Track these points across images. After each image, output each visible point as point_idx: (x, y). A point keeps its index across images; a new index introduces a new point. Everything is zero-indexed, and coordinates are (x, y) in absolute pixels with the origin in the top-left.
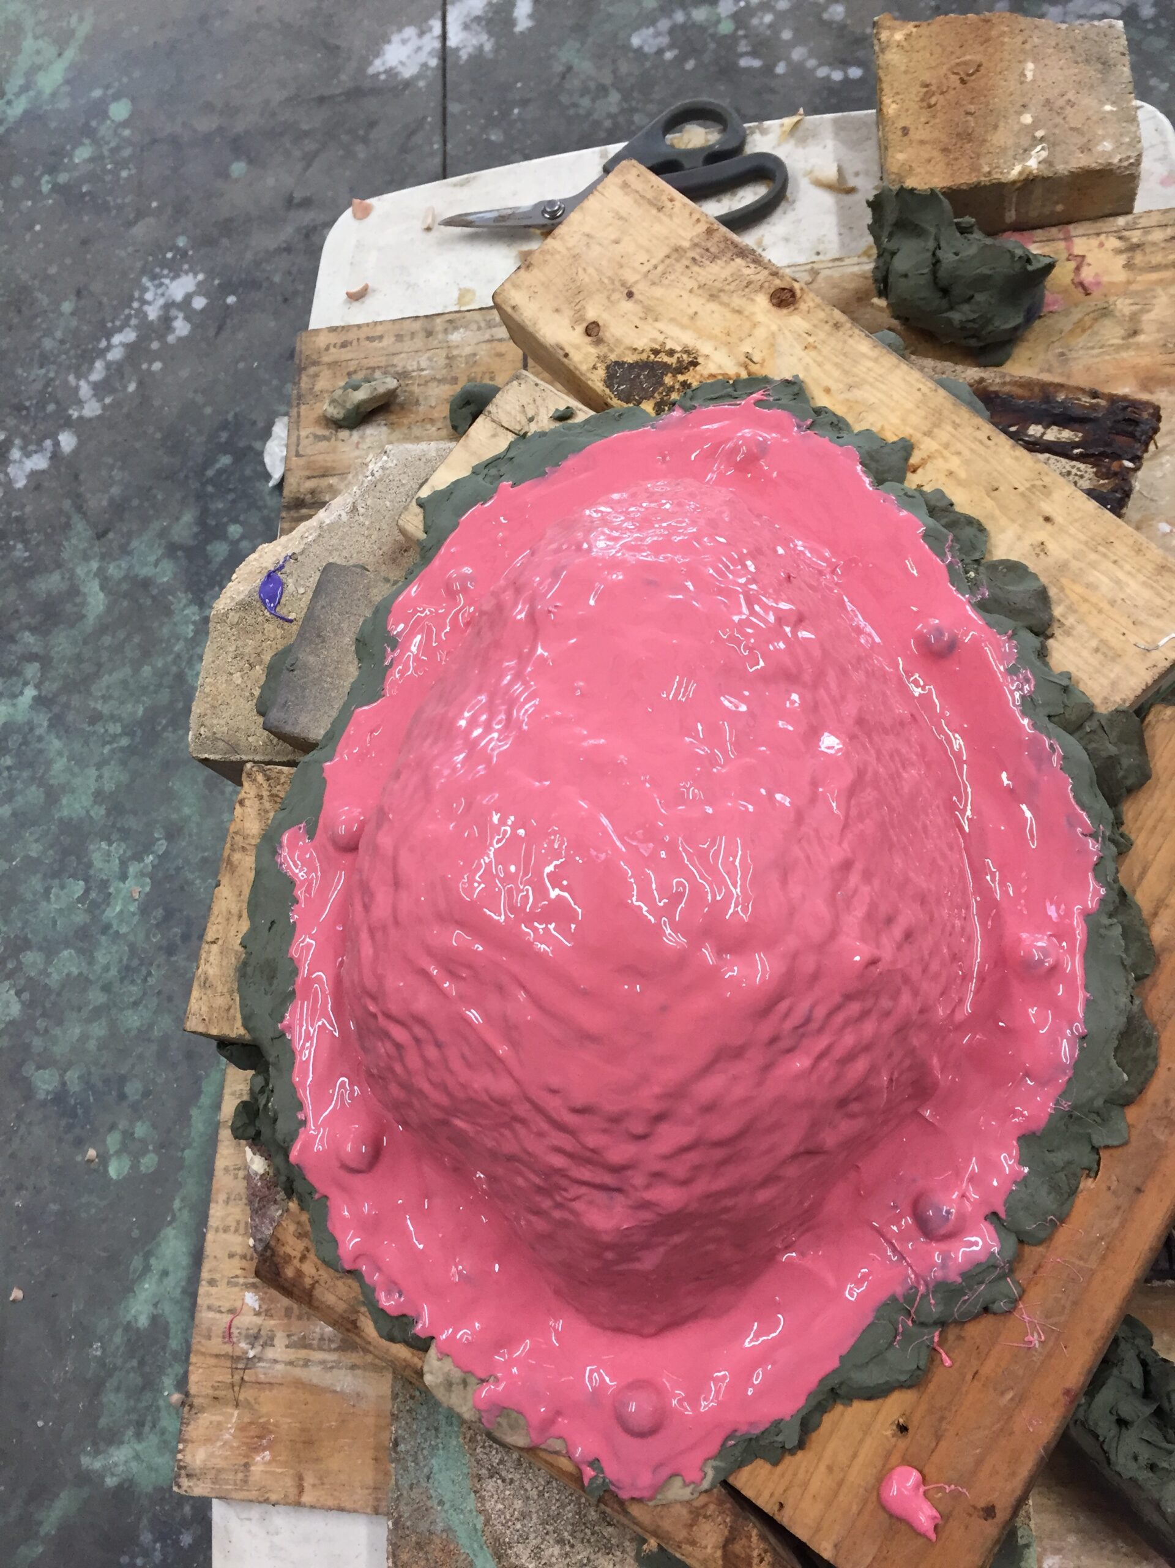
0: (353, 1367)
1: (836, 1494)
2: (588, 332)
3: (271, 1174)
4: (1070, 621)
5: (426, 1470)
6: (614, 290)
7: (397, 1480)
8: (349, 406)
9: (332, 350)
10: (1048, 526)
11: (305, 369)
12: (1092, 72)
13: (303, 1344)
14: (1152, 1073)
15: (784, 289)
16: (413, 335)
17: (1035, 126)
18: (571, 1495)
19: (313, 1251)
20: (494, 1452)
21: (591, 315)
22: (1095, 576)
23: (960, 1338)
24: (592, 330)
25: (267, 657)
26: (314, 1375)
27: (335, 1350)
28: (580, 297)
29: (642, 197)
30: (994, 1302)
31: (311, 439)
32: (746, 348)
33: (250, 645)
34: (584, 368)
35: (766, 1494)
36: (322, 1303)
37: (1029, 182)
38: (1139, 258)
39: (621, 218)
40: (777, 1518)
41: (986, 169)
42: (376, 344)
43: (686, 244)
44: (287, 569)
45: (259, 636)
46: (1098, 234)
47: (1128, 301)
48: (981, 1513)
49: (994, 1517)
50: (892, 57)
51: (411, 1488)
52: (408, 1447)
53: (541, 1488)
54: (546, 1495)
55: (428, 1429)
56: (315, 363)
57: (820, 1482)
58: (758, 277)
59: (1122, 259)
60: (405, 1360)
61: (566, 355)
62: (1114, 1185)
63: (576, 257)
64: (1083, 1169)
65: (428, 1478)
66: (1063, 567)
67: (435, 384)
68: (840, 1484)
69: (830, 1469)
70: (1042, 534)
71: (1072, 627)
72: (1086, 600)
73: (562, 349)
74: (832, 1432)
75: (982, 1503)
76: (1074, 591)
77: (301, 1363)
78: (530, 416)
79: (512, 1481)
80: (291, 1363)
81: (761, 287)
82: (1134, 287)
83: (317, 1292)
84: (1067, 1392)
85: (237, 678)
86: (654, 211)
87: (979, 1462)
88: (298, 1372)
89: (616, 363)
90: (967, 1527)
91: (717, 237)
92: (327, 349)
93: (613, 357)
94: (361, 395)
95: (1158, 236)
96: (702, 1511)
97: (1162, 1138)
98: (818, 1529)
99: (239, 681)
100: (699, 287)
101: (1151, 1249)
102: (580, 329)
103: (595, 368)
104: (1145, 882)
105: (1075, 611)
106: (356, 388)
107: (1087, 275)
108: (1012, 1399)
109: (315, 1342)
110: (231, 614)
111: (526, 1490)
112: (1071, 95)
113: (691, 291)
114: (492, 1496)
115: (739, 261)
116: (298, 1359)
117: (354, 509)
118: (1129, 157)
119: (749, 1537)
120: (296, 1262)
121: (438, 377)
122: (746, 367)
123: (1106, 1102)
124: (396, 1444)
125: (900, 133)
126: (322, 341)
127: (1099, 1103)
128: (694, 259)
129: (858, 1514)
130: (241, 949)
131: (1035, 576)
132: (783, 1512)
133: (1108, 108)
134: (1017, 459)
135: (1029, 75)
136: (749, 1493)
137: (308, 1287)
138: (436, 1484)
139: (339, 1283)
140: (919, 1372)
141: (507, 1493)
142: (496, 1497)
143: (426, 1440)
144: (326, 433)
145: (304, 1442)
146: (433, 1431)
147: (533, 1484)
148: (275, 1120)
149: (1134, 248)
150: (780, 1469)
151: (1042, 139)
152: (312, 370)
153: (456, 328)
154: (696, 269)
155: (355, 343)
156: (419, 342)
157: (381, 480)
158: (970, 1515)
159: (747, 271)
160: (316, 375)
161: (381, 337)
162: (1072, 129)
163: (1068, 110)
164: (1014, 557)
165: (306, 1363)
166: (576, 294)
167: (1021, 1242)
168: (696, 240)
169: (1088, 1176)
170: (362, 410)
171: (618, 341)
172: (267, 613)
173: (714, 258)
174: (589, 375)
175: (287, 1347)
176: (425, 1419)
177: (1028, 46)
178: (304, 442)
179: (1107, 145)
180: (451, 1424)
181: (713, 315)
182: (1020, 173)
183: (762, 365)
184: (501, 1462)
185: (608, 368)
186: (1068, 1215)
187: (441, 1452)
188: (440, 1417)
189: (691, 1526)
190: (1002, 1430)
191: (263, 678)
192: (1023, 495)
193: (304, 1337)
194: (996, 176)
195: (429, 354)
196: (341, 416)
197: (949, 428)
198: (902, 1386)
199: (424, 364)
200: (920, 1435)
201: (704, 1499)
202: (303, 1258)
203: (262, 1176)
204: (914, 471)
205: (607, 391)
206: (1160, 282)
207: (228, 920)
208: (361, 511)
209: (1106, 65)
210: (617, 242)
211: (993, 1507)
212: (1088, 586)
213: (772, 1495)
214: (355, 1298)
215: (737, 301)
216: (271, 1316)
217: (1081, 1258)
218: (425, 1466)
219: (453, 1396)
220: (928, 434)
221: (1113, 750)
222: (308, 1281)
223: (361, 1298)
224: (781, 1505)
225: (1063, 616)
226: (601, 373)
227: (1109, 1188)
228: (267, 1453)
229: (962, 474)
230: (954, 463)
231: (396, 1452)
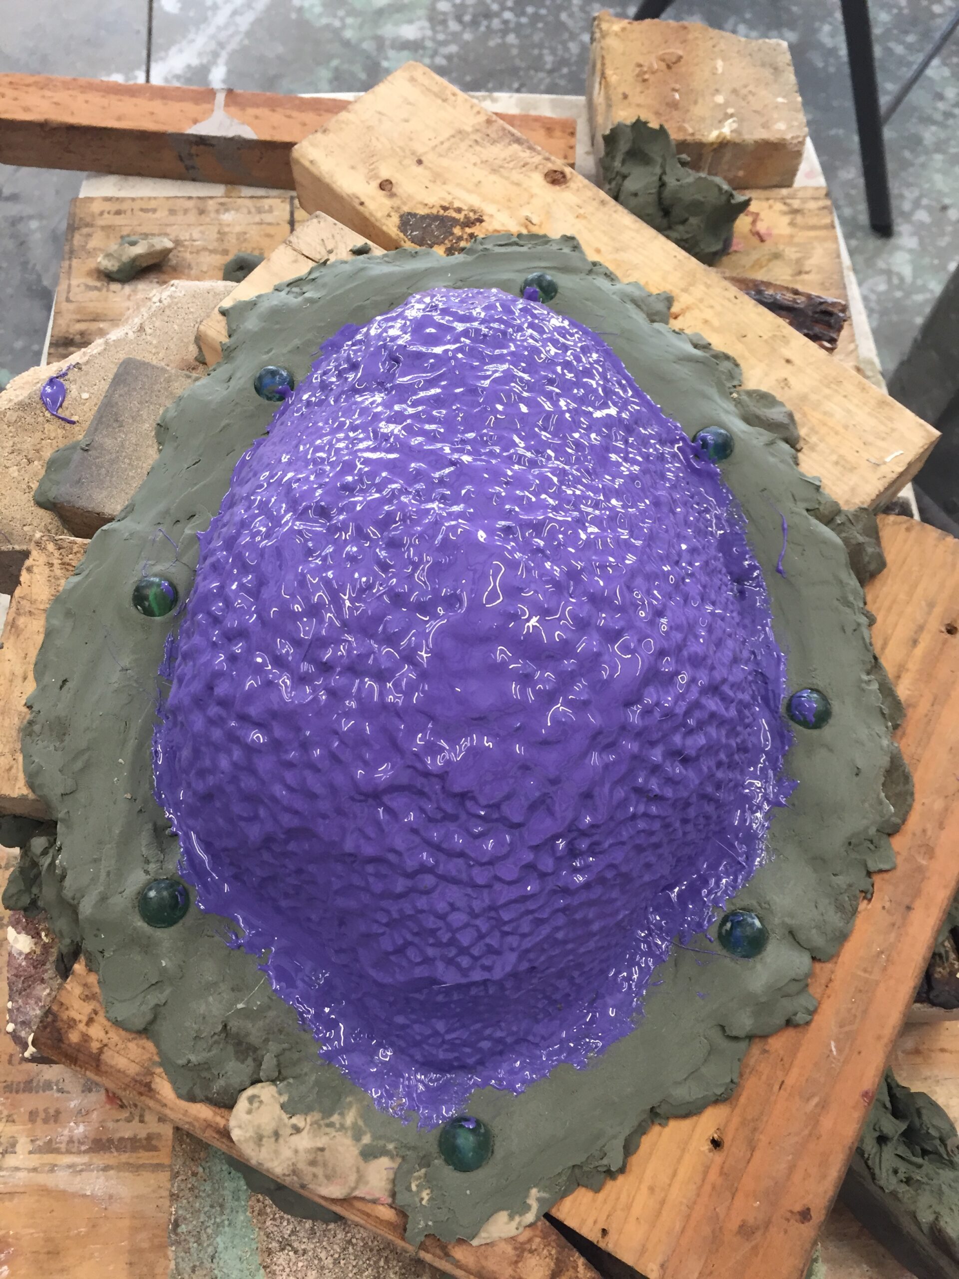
0: (106, 1168)
1: (659, 1213)
2: (382, 186)
3: (38, 952)
4: (814, 439)
5: (210, 1250)
6: (405, 157)
7: (177, 1264)
8: (125, 258)
9: (106, 215)
10: (789, 366)
11: (78, 228)
12: (767, 73)
13: (50, 1148)
14: (910, 807)
15: (555, 171)
16: (186, 211)
17: (727, 104)
18: (369, 1259)
19: (102, 1013)
20: (285, 1223)
21: (385, 174)
22: (829, 406)
23: (765, 1051)
24: (385, 186)
25: (47, 454)
26: (61, 1180)
27: (85, 1152)
28: (375, 159)
29: (429, 90)
30: (795, 1014)
31: (82, 287)
32: (526, 212)
33: (28, 442)
34: (379, 215)
35: (590, 1222)
36: (111, 1067)
37: (722, 145)
38: (799, 219)
39: (409, 103)
40: (602, 1245)
41: (690, 130)
42: (150, 215)
43: (469, 129)
44: (70, 376)
45: (39, 435)
46: (768, 199)
47: (794, 249)
48: (798, 1217)
49: (809, 1220)
50: (611, 42)
51: (193, 1271)
52: (190, 1228)
53: (336, 1256)
54: (342, 1262)
55: (212, 1206)
56: (87, 225)
57: (642, 1202)
58: (534, 160)
59: (786, 219)
60: (205, 1120)
61: (362, 204)
62: (887, 905)
63: (369, 128)
64: (862, 891)
65: (213, 1258)
66: (804, 398)
67: (207, 253)
68: (663, 1202)
69: (652, 1189)
70: (785, 372)
71: (816, 445)
72: (825, 424)
73: (358, 198)
74: (651, 1154)
75: (798, 1208)
76: (815, 417)
77: (47, 1169)
78: (329, 248)
79: (305, 1252)
80: (35, 1170)
81: (536, 167)
82: (796, 240)
83: (108, 1056)
84: (865, 1094)
85: (14, 471)
86: (439, 101)
87: (792, 1168)
88: (43, 1179)
89: (409, 214)
90: (786, 1232)
91: (495, 127)
92: (102, 213)
93: (406, 209)
94: (139, 250)
95: (812, 205)
96: (528, 1246)
97: (924, 862)
98: (643, 1250)
99: (16, 474)
100: (482, 162)
101: (924, 958)
102: (375, 184)
103: (389, 216)
104: (887, 651)
105: (817, 433)
106: (133, 244)
107: (761, 227)
108: (817, 1105)
109: (63, 1146)
110: (9, 413)
111: (320, 1260)
112: (751, 88)
113: (475, 164)
114: (283, 1270)
115: (516, 146)
116: (43, 1165)
117: (141, 329)
118: (798, 137)
119: (575, 1268)
120: (82, 1027)
121: (210, 247)
122: (526, 227)
123: (878, 831)
124: (176, 1225)
125: (621, 96)
126: (96, 208)
127: (872, 831)
128: (476, 141)
129: (682, 1232)
130: (25, 710)
131: (781, 404)
132: (607, 1238)
133: (780, 100)
134: (759, 314)
135: (720, 70)
136: (571, 1223)
137: (95, 1051)
138: (221, 1264)
139: (132, 1046)
140: (733, 1086)
141: (300, 1264)
142: (287, 1270)
143: (209, 1217)
144: (98, 284)
145: (49, 1253)
146: (218, 1209)
147: (328, 1252)
148: (63, 877)
149: (796, 212)
150: (601, 1196)
151: (732, 116)
152: (85, 230)
153: (227, 210)
154: (478, 148)
155: (129, 212)
156: (192, 217)
157: (169, 306)
158: (788, 1220)
159: (522, 155)
160: (89, 235)
161: (154, 211)
162: (755, 111)
163: (750, 98)
164: (764, 388)
165: (52, 1168)
166: (370, 157)
167: (814, 959)
168: (478, 127)
169: (865, 898)
170: (138, 263)
171: (410, 197)
172: (47, 414)
173: (494, 142)
174: (384, 221)
175: (30, 1152)
176: (209, 1196)
177: (716, 49)
178: (74, 290)
179: (781, 126)
180: (238, 1200)
181: (495, 185)
182: (718, 137)
183: (540, 226)
184: (293, 1232)
185: (401, 217)
186: (851, 932)
187: (227, 1229)
188: (226, 1192)
189: (516, 1262)
190: (810, 1135)
191: (43, 472)
192: (766, 341)
193: (50, 1141)
194: (698, 137)
195: (202, 228)
196: (115, 269)
197: (702, 288)
198: (717, 1101)
199: (196, 236)
200: (735, 1148)
201: (528, 1234)
202: (90, 1021)
203: (27, 955)
204: (676, 318)
205: (402, 235)
206: (816, 238)
207: (11, 681)
208: (148, 331)
209: (776, 70)
210: (407, 121)
211: (808, 1209)
212: (825, 413)
213: (595, 1222)
214: (150, 1059)
215: (516, 176)
216: (14, 1121)
217: (865, 971)
218: (208, 1246)
220: (685, 290)
221: (861, 539)
222: (95, 1046)
223: (156, 1058)
224: (604, 1232)
225: (808, 435)
226: (395, 220)
227: (884, 908)
228: (6, 1267)
229: (716, 322)
230: (708, 314)
231: (177, 1234)
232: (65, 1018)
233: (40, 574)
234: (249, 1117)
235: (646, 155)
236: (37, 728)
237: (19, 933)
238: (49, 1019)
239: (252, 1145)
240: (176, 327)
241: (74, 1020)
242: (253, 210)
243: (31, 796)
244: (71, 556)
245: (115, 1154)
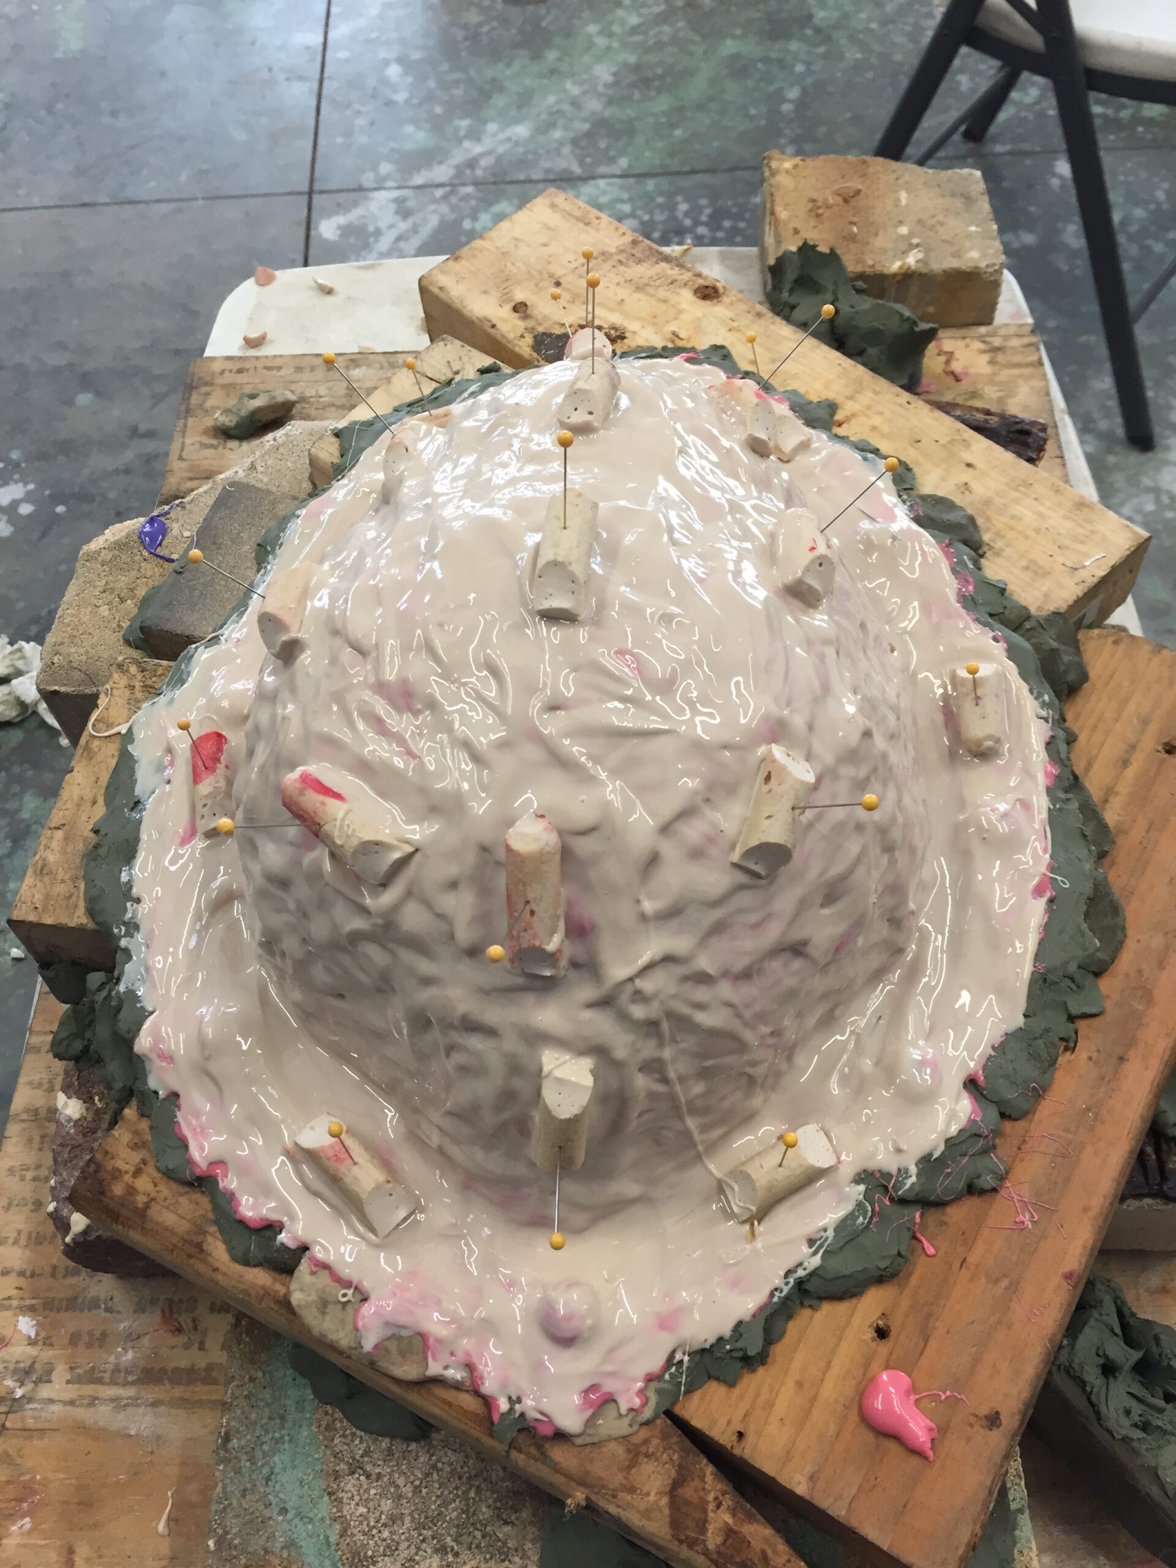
0: (155, 1404)
1: (808, 1413)
2: (515, 309)
3: (89, 1119)
4: (999, 544)
5: (265, 1471)
6: (541, 280)
7: (224, 1487)
8: (244, 413)
9: (227, 374)
10: (970, 470)
11: (196, 388)
12: (959, 203)
13: (92, 1377)
14: (1121, 943)
15: (707, 287)
16: (313, 369)
17: (911, 234)
18: (457, 1488)
19: (151, 1163)
20: (357, 1442)
21: (519, 296)
22: (1018, 510)
23: (943, 1223)
24: (520, 308)
25: (141, 592)
26: (102, 1415)
27: (133, 1383)
28: (508, 283)
29: (571, 215)
30: (979, 1177)
31: (197, 446)
32: (673, 327)
33: (122, 581)
34: (511, 336)
35: (722, 1422)
36: (157, 1223)
37: (907, 277)
38: (1001, 358)
39: (549, 228)
40: (737, 1451)
41: (870, 262)
42: (274, 372)
43: (613, 250)
44: (172, 515)
45: (134, 574)
46: (964, 338)
47: (996, 388)
48: (984, 1422)
49: (998, 1427)
50: (782, 179)
51: (244, 1496)
52: (243, 1442)
53: (417, 1483)
54: (424, 1491)
55: (271, 1418)
56: (206, 384)
57: (786, 1399)
58: (682, 277)
59: (986, 358)
60: (263, 1287)
61: (493, 326)
62: (1094, 1055)
63: (505, 254)
64: (1062, 1039)
65: (268, 1479)
66: (988, 502)
67: (334, 409)
68: (813, 1399)
69: (800, 1385)
70: (966, 476)
71: (1002, 550)
72: (1012, 529)
73: (489, 321)
74: (800, 1340)
75: (984, 1410)
76: (1000, 521)
77: (86, 1402)
78: (455, 369)
79: (379, 1476)
80: (71, 1403)
81: (685, 284)
82: (998, 378)
83: (154, 1212)
84: (1068, 1276)
85: (104, 611)
86: (581, 225)
87: (976, 1360)
88: (80, 1413)
89: (544, 334)
90: (969, 1440)
91: (641, 247)
92: (222, 372)
93: (541, 329)
94: (257, 403)
95: (1016, 342)
96: (643, 1449)
97: (1141, 1007)
98: (788, 1456)
99: (106, 613)
100: (626, 281)
101: (1142, 1117)
102: (508, 308)
103: (522, 336)
104: (1092, 773)
105: (1003, 537)
106: (253, 397)
107: (957, 366)
108: (1006, 1289)
109: (107, 1376)
110: (104, 552)
111: (397, 1487)
112: (940, 218)
113: (618, 284)
114: (352, 1498)
115: (663, 265)
116: (82, 1397)
117: (253, 467)
118: (994, 265)
119: (702, 1478)
120: (127, 1178)
121: (337, 403)
122: (673, 342)
123: (1079, 967)
124: (227, 1439)
125: (791, 232)
126: (216, 367)
127: (1072, 968)
128: (620, 262)
129: (837, 1436)
130: (92, 835)
131: (961, 508)
132: (743, 1443)
133: (973, 228)
134: (936, 419)
135: (904, 201)
136: (698, 1422)
137: (140, 1206)
138: (277, 1488)
139: (183, 1200)
140: (900, 1260)
141: (373, 1492)
142: (357, 1498)
143: (267, 1432)
144: (215, 442)
145: (79, 1504)
146: (278, 1421)
147: (407, 1478)
148: (119, 1009)
149: (996, 350)
150: (737, 1391)
151: (918, 245)
152: (204, 389)
153: (357, 366)
154: (622, 268)
155: (252, 371)
156: (320, 374)
157: (283, 444)
158: (971, 1425)
159: (671, 272)
160: (208, 394)
161: (279, 368)
162: (943, 241)
163: (939, 227)
164: (940, 493)
165: (93, 1401)
166: (504, 282)
167: (1003, 1115)
168: (622, 248)
169: (1066, 1049)
170: (257, 417)
171: (546, 318)
172: (145, 553)
173: (640, 261)
174: (516, 342)
175: (68, 1382)
176: (268, 1405)
177: (900, 182)
178: (187, 449)
179: (974, 254)
180: (302, 1411)
181: (639, 303)
182: (901, 267)
183: (688, 341)
184: (366, 1453)
185: (535, 337)
186: (1050, 1086)
187: (287, 1446)
188: (288, 1402)
189: (629, 1467)
190: (999, 1322)
191: (136, 610)
192: (943, 446)
193: (93, 1368)
194: (878, 268)
195: (329, 384)
196: (233, 424)
197: (870, 394)
198: (881, 1279)
199: (323, 391)
200: (903, 1337)
201: (644, 1433)
202: (138, 1172)
203: (77, 1122)
204: (840, 425)
205: (535, 355)
206: (1021, 376)
207: (79, 805)
208: (259, 469)
209: (968, 199)
210: (545, 245)
211: (997, 1413)
212: (1012, 517)
213: (729, 1423)
214: (203, 1216)
215: (662, 293)
216: (52, 1345)
217: (1067, 1131)
218: (263, 1466)
219: (327, 1318)
220: (851, 398)
221: (1054, 644)
222: (141, 1199)
223: (211, 1216)
224: (740, 1435)
225: (992, 540)
226: (529, 339)
227: (1090, 1058)
228: (28, 1519)
229: (886, 429)
230: (877, 421)
231: (227, 1451)
232: (110, 1168)
233: (120, 697)
234: (313, 1279)
235: (816, 282)
236: (102, 851)
237: (69, 1098)
238: (92, 1169)
239: (314, 1310)
240: (289, 464)
241: (120, 1171)
242: (386, 365)
243: (91, 925)
244: (154, 679)
245: (168, 1386)
